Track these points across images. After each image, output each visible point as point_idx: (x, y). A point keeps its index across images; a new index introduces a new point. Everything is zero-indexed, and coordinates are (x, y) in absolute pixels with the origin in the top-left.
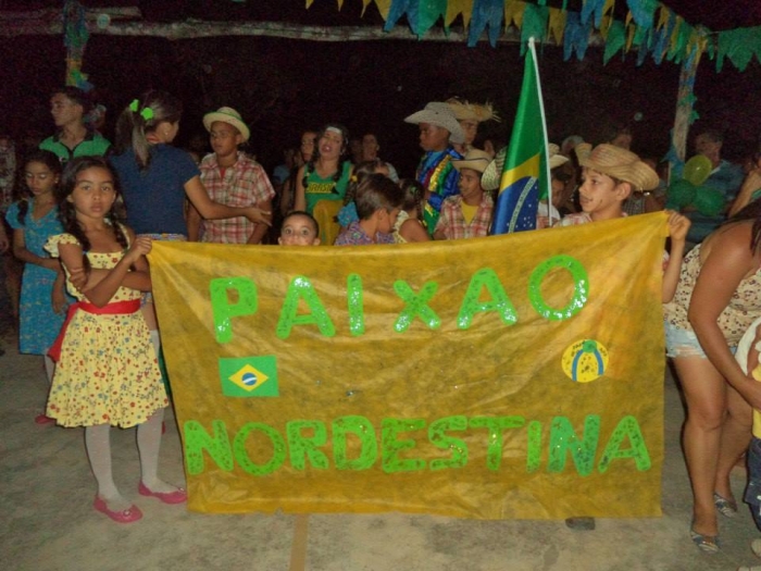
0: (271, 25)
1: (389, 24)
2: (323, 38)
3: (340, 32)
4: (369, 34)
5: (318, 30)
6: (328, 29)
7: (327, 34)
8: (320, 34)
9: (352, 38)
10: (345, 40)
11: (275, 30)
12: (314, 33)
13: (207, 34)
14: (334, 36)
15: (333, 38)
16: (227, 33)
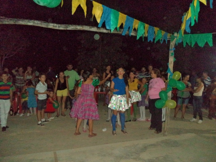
0: (36, 22)
1: (100, 26)
2: (57, 28)
3: (64, 26)
4: (75, 28)
5: (55, 25)
6: (59, 25)
7: (59, 27)
8: (56, 26)
9: (68, 29)
10: (65, 29)
11: (38, 24)
12: (54, 26)
13: (7, 23)
14: (62, 27)
15: (61, 28)
16: (17, 23)
